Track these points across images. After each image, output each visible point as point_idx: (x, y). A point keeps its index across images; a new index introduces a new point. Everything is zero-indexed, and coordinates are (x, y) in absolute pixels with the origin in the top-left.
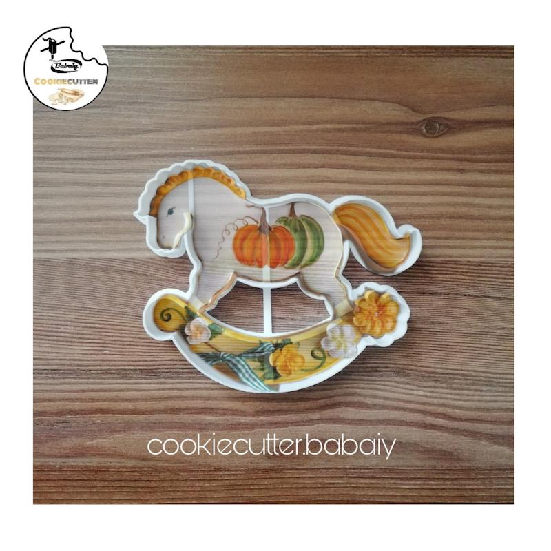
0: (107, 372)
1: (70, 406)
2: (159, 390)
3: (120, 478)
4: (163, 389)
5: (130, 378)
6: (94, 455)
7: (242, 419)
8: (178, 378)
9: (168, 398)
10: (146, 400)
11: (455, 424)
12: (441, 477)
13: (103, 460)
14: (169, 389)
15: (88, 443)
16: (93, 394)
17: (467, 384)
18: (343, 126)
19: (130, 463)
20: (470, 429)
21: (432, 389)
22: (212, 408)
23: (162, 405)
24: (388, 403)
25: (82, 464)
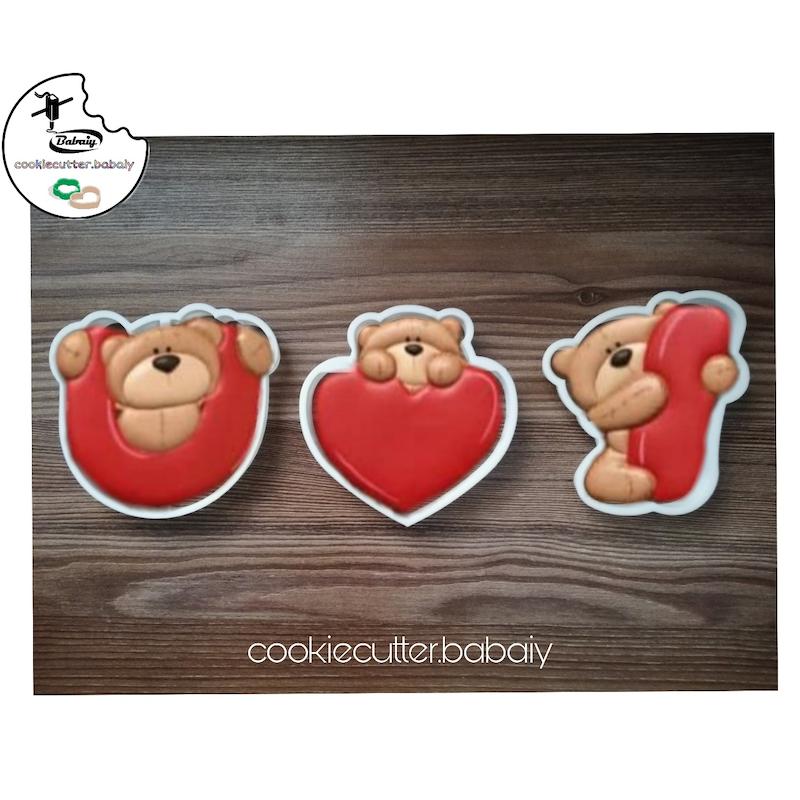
0: (282, 528)
1: (245, 560)
2: (330, 545)
3: (292, 632)
4: (334, 545)
5: (303, 534)
6: (266, 609)
7: (410, 575)
8: (348, 534)
9: (339, 553)
10: (318, 555)
11: (619, 582)
12: (606, 636)
13: (276, 614)
14: (340, 545)
15: (262, 598)
16: (268, 549)
17: (630, 542)
18: (503, 297)
19: (302, 618)
20: (634, 587)
21: (595, 547)
22: (380, 564)
23: (333, 560)
24: (552, 560)
25: (255, 618)
